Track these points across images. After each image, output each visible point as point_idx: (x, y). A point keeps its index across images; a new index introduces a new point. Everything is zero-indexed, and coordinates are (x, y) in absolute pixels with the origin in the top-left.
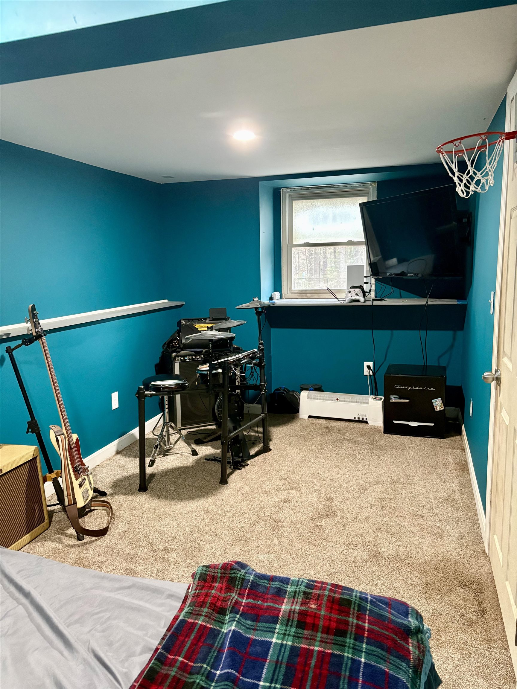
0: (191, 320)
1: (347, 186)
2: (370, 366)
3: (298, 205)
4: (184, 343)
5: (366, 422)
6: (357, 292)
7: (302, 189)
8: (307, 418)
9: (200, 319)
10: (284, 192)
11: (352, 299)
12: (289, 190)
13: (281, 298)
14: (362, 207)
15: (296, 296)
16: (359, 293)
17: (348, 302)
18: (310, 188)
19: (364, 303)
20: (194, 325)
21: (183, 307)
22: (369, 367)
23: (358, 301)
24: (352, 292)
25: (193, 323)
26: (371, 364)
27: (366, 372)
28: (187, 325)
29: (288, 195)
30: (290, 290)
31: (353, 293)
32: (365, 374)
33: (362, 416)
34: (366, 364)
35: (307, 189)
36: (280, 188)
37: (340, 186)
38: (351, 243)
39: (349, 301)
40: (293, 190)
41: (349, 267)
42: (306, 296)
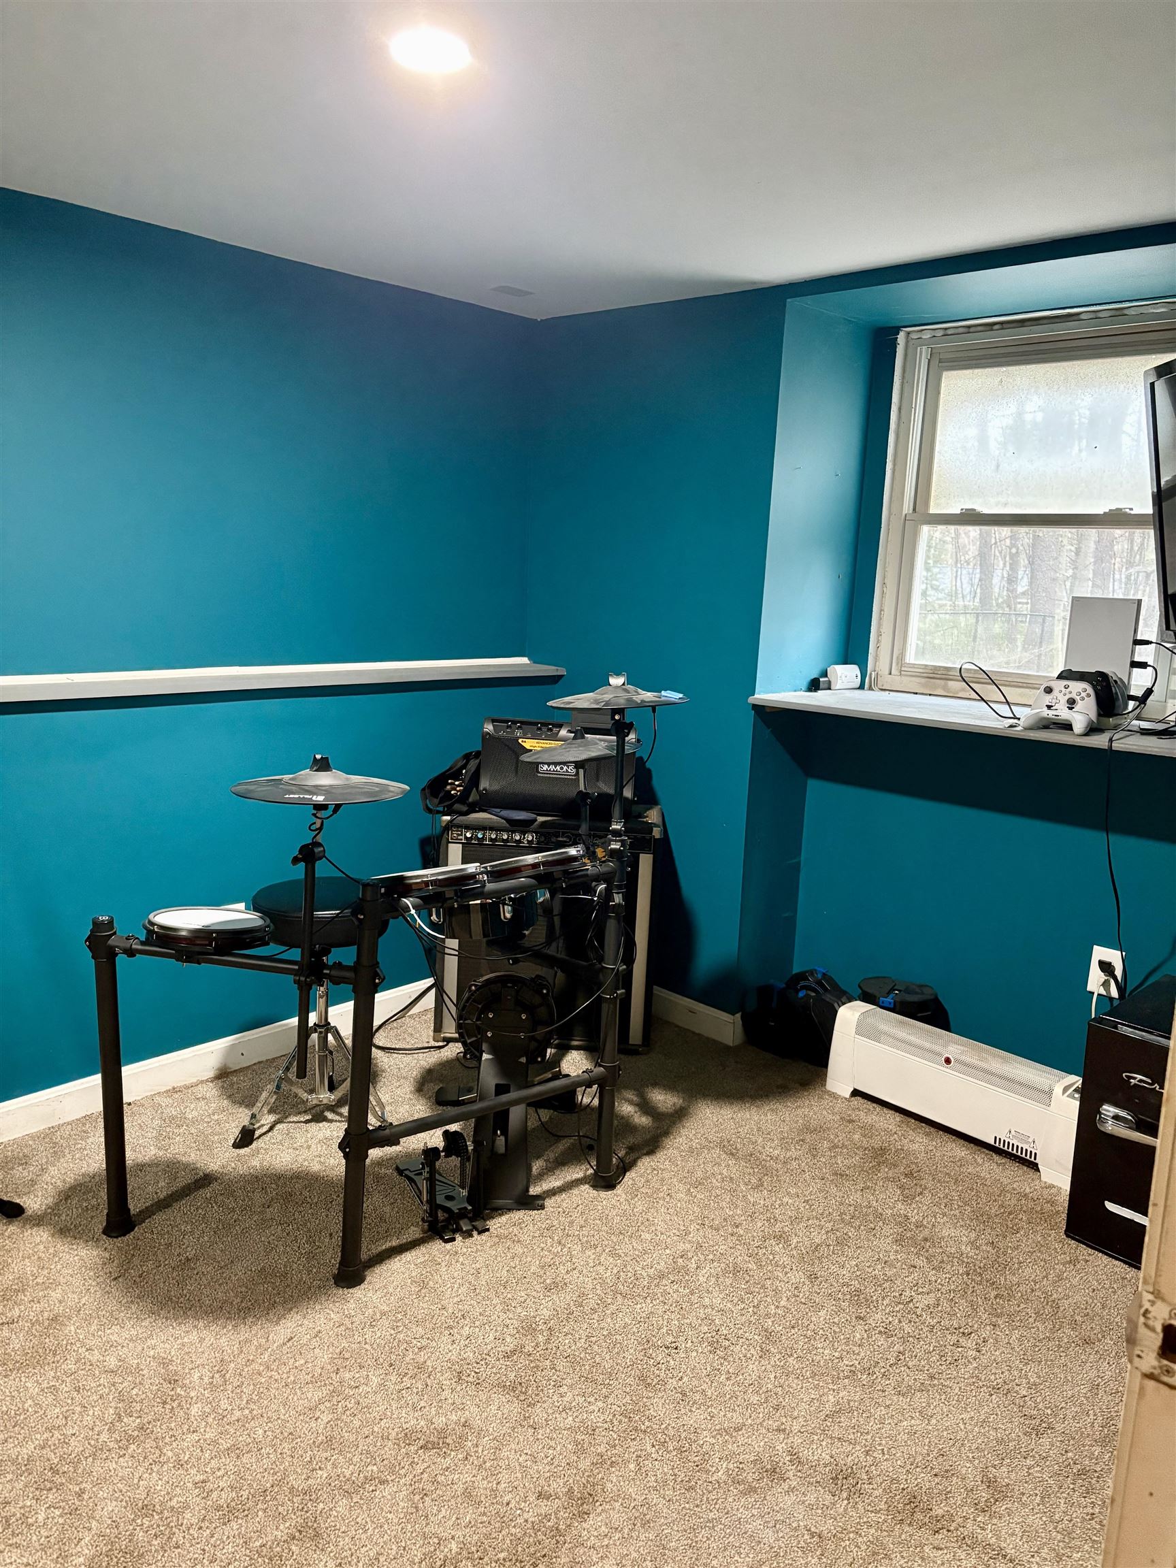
0: (514, 722)
1: (1126, 312)
2: (1109, 964)
3: (955, 383)
4: (485, 789)
5: (1034, 1167)
6: (1074, 696)
7: (972, 330)
8: (848, 1096)
9: (543, 724)
10: (911, 343)
11: (1045, 718)
12: (926, 336)
13: (862, 687)
14: (1152, 385)
15: (913, 684)
16: (1083, 699)
17: (1026, 725)
18: (996, 327)
19: (1086, 734)
20: (520, 741)
21: (561, 682)
22: (1106, 967)
23: (1068, 726)
24: (1055, 692)
25: (518, 733)
26: (1114, 957)
27: (1095, 981)
28: (499, 739)
29: (923, 354)
30: (897, 664)
31: (1060, 696)
32: (1089, 988)
33: (1021, 1140)
34: (1100, 953)
35: (988, 328)
36: (897, 330)
37: (1100, 315)
38: (1117, 519)
39: (1030, 722)
40: (940, 333)
41: (1076, 601)
42: (945, 688)
